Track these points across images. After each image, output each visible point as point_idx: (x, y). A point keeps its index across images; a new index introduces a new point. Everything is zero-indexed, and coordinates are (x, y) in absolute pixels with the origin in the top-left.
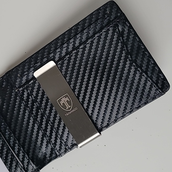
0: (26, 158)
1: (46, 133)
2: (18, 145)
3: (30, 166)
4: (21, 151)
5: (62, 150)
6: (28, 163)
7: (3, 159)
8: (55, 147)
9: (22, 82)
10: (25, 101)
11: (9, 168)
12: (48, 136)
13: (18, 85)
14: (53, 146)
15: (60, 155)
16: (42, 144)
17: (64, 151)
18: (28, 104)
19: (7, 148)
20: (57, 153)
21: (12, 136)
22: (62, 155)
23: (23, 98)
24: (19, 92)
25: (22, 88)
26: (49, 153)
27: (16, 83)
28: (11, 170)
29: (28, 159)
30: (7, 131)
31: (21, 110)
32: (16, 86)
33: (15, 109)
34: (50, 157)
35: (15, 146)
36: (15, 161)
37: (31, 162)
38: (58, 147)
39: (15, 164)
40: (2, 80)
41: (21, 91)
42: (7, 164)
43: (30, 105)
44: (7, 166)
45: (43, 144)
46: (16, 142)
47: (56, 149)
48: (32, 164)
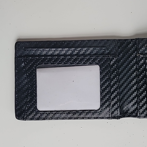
0: (118, 105)
1: (140, 96)
2: (117, 93)
3: (116, 111)
4: (116, 98)
5: (143, 114)
6: (117, 109)
7: (102, 95)
8: (140, 109)
9: (145, 51)
10: (139, 66)
11: (102, 104)
12: (140, 99)
13: (141, 52)
14: (139, 108)
15: (139, 117)
16: (130, 102)
17: (144, 116)
18: (140, 69)
19: (109, 90)
20: (138, 114)
21: (117, 84)
22: (141, 118)
23: (139, 63)
24: (139, 57)
25: (143, 56)
26: (131, 110)
27: (141, 50)
28: (102, 107)
29: (118, 106)
30: (116, 78)
31: (131, 70)
32: (139, 52)
33: (128, 67)
34: (130, 114)
35: (115, 92)
36: (109, 102)
37: (119, 110)
38: (141, 110)
39: (108, 104)
40: (130, 41)
41: (141, 58)
42: (102, 101)
43: (141, 71)
44: (101, 102)
45: (132, 102)
46: (117, 90)
47: (140, 111)
48: (119, 111)
